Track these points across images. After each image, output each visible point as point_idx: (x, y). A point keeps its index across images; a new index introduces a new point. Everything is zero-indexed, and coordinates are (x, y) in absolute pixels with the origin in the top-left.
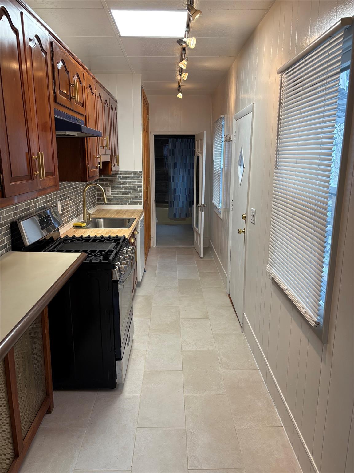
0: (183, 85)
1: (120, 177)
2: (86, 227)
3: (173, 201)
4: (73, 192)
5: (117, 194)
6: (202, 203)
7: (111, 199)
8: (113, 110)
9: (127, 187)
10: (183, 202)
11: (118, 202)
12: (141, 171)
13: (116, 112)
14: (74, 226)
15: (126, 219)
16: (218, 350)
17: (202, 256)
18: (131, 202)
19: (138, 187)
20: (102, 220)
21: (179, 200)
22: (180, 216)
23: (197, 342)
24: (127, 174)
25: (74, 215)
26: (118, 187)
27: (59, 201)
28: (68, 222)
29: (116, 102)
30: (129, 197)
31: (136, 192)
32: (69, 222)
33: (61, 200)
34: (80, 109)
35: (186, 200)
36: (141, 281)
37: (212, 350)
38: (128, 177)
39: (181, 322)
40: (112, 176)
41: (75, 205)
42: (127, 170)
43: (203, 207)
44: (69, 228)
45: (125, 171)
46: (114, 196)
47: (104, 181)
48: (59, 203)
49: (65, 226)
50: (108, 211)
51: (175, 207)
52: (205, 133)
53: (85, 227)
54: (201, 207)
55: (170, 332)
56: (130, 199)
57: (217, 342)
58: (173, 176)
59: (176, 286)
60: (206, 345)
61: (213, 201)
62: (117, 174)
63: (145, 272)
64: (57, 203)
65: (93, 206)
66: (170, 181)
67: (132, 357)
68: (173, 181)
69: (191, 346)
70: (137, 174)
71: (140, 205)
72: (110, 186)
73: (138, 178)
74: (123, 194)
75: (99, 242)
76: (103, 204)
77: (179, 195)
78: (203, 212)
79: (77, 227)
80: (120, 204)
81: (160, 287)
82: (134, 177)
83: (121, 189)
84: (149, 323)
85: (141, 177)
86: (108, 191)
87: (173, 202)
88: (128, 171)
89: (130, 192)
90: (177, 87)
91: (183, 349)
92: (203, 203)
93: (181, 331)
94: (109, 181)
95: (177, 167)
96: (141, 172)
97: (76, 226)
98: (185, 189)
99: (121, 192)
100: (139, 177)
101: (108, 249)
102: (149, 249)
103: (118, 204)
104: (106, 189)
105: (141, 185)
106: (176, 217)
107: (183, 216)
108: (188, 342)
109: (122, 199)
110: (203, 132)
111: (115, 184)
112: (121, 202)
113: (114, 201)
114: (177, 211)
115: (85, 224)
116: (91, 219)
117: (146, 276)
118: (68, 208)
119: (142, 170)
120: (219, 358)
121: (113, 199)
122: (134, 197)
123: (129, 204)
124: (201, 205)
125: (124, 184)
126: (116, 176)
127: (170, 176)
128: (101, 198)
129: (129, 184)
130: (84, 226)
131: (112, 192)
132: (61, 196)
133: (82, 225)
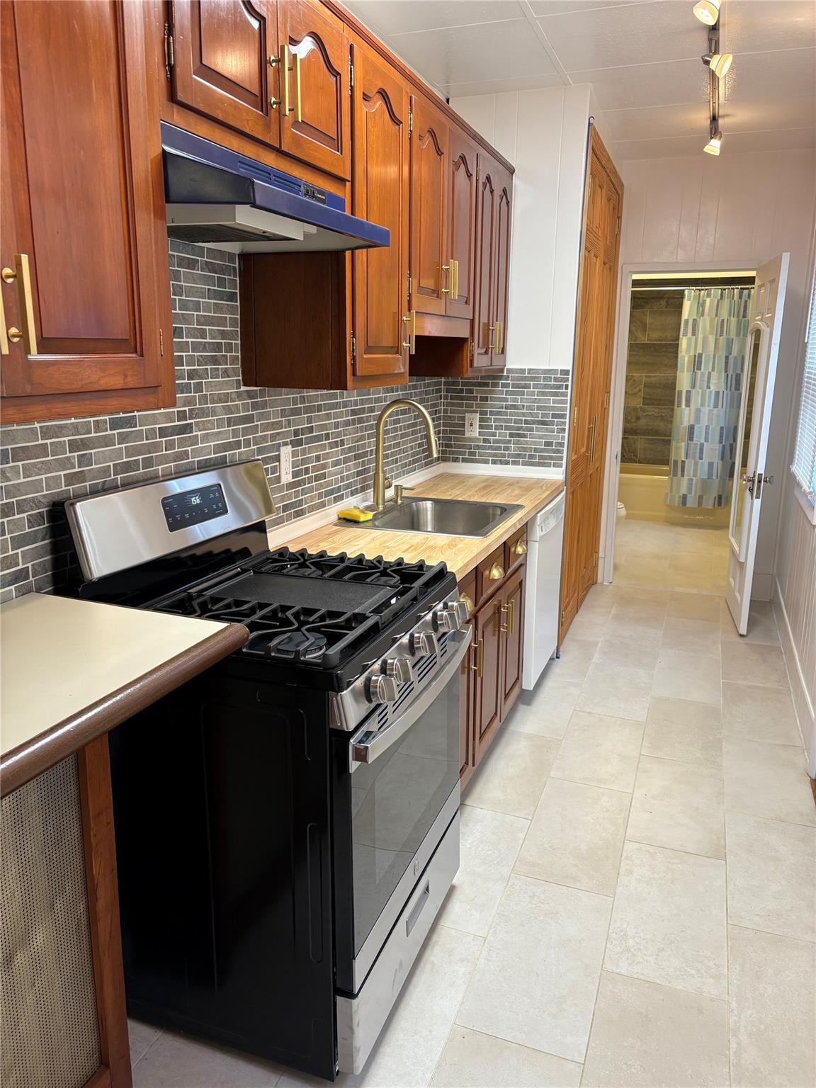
0: (727, 115)
1: (506, 385)
2: (373, 524)
3: (683, 459)
4: (347, 423)
5: (494, 435)
6: (758, 472)
7: (478, 447)
8: (492, 191)
9: (524, 415)
10: (711, 465)
11: (495, 455)
12: (569, 371)
13: (508, 203)
14: (340, 519)
15: (495, 506)
16: (734, 1005)
17: (743, 630)
18: (531, 457)
19: (554, 416)
20: (429, 504)
21: (701, 458)
22: (700, 503)
23: (663, 949)
24: (527, 378)
25: (348, 486)
26: (499, 413)
27: (286, 444)
28: (323, 505)
29: (512, 174)
30: (526, 443)
31: (547, 430)
32: (327, 507)
33: (296, 443)
34: (323, 154)
35: (722, 459)
36: (532, 689)
37: (712, 1000)
38: (527, 386)
39: (624, 854)
40: (486, 385)
41: (356, 460)
42: (527, 367)
43: (759, 482)
44: (322, 523)
45: (523, 371)
46: (485, 441)
47: (462, 398)
48: (286, 452)
49: (308, 517)
50: (461, 480)
51: (686, 477)
52: (786, 258)
53: (370, 524)
54: (753, 481)
55: (577, 885)
56: (530, 450)
57: (737, 967)
58: (688, 392)
59: (639, 719)
60: (693, 972)
61: (794, 468)
62: (501, 377)
63: (558, 658)
64: (279, 450)
65: (426, 464)
66: (679, 405)
67: (432, 958)
68: (688, 405)
69: (638, 963)
70: (556, 380)
71: (558, 467)
72: (475, 412)
73: (557, 391)
74: (511, 435)
75: (354, 578)
76: (455, 461)
77: (702, 445)
78: (757, 497)
79: (348, 521)
80: (501, 463)
81: (590, 713)
82: (546, 386)
83: (506, 421)
84: (522, 835)
85: (567, 387)
86: (471, 425)
87: (683, 462)
88: (530, 370)
89: (531, 430)
90: (709, 122)
91: (609, 966)
92: (761, 469)
93: (619, 890)
94: (475, 399)
95: (702, 368)
96: (567, 372)
97: (344, 519)
98: (722, 428)
99: (507, 428)
100: (560, 387)
101: (357, 611)
102: (587, 589)
103: (494, 462)
104: (466, 418)
105: (565, 409)
106: (688, 505)
107: (709, 503)
108: (631, 942)
109: (507, 449)
110: (780, 258)
111: (493, 405)
112: (504, 455)
113: (484, 455)
114: (690, 490)
115: (370, 515)
116: (399, 502)
117: (558, 668)
118: (324, 467)
119: (570, 368)
120: (733, 1045)
121: (485, 448)
122: (539, 443)
123: (525, 464)
124: (754, 476)
125: (515, 407)
126: (496, 385)
127: (680, 392)
128: (451, 444)
129: (530, 406)
130: (367, 521)
131: (481, 427)
132: (296, 433)
133: (359, 517)
